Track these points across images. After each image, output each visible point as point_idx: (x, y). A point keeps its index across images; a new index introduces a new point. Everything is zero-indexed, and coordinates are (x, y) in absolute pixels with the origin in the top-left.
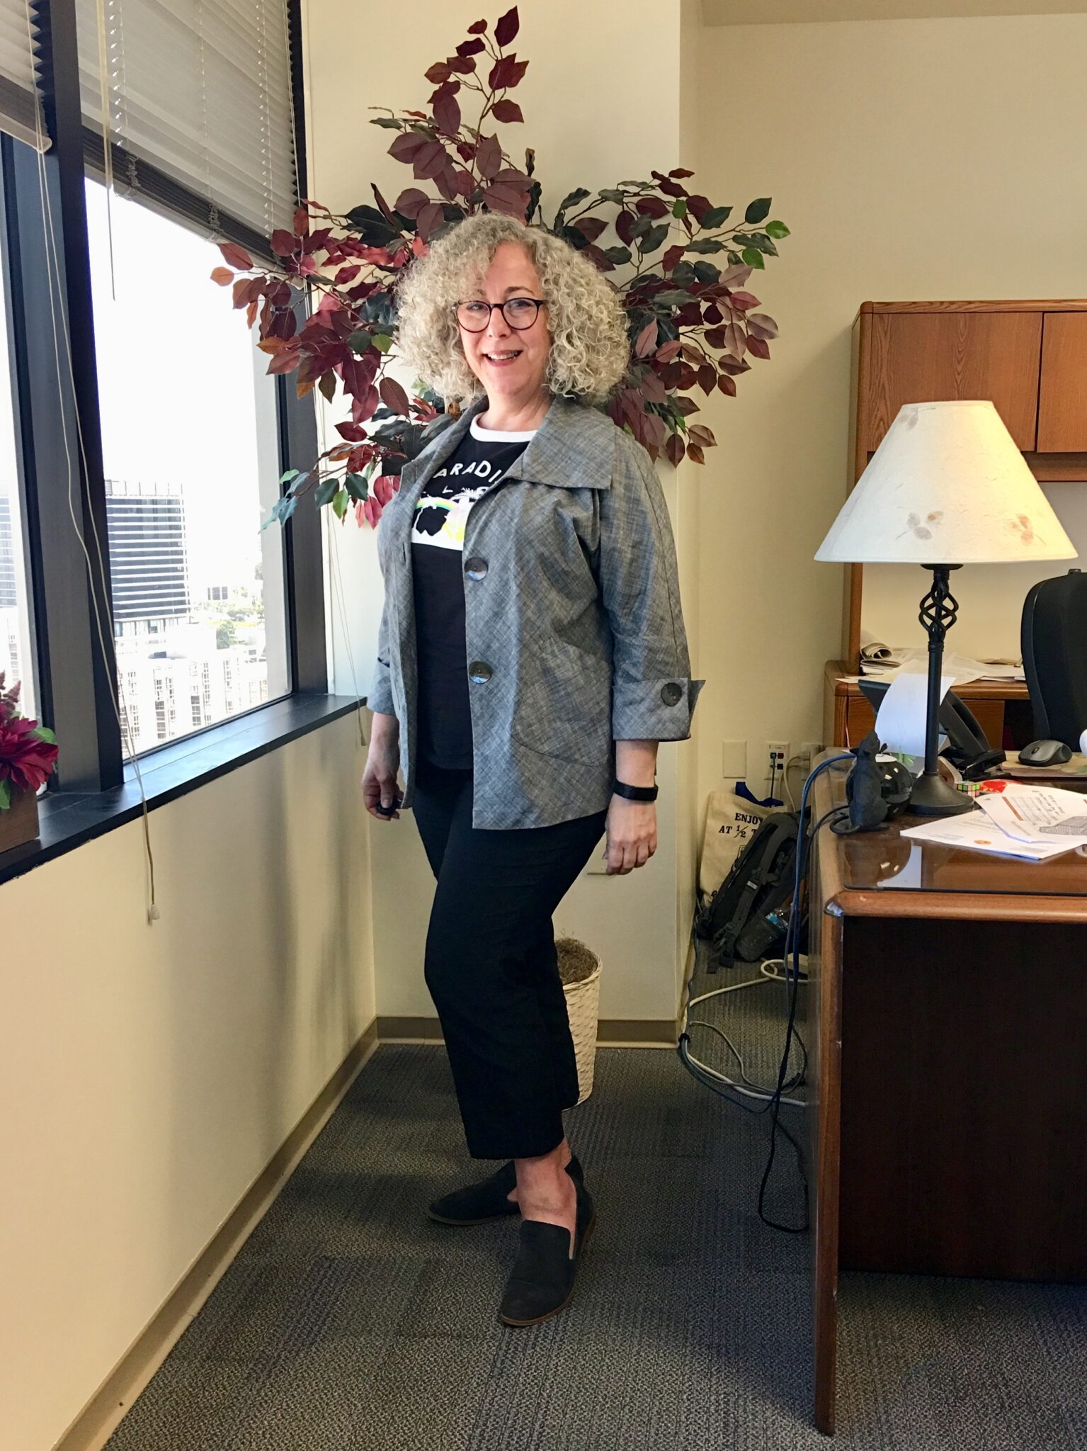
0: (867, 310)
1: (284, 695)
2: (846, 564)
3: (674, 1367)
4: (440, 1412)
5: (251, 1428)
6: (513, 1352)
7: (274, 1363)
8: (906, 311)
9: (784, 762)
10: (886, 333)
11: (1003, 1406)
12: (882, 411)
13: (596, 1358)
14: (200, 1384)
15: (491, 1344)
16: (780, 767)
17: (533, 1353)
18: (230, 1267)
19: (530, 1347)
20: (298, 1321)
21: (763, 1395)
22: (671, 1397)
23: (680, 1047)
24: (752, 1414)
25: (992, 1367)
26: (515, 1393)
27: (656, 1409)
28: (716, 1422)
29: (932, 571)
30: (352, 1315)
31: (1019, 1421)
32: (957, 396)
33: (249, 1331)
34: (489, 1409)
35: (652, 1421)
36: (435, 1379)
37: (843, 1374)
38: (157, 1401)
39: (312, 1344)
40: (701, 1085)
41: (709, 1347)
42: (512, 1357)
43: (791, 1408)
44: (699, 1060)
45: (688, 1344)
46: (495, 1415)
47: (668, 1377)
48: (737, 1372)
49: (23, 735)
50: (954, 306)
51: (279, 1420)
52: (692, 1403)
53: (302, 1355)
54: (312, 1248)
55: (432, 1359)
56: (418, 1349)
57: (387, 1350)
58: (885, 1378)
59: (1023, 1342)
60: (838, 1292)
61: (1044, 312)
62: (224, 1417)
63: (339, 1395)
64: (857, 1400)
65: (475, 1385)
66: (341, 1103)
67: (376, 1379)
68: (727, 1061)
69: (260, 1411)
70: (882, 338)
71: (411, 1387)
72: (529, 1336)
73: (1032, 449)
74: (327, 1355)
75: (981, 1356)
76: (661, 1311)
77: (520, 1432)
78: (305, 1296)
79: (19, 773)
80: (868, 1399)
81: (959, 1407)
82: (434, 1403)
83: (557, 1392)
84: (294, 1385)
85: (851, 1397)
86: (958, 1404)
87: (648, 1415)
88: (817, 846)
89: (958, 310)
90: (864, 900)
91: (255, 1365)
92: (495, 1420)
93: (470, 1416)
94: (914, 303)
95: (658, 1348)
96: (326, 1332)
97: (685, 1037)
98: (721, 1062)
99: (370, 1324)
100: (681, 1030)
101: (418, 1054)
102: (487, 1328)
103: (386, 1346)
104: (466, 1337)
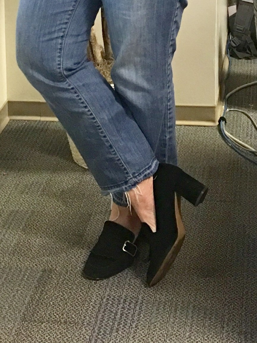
6: (103, 334)
13: (160, 340)
15: (87, 328)
17: (116, 335)
19: (114, 331)
23: (219, 125)
40: (233, 151)
41: (239, 334)
42: (102, 337)
44: (231, 134)
45: (224, 331)
55: (47, 338)
56: (38, 331)
57: (16, 331)
68: (251, 135)
72: (114, 324)
95: (204, 333)
97: (222, 119)
98: (247, 136)
99: (4, 312)
100: (219, 113)
101: (36, 127)
102: (85, 317)
103: (15, 328)
104: (70, 323)
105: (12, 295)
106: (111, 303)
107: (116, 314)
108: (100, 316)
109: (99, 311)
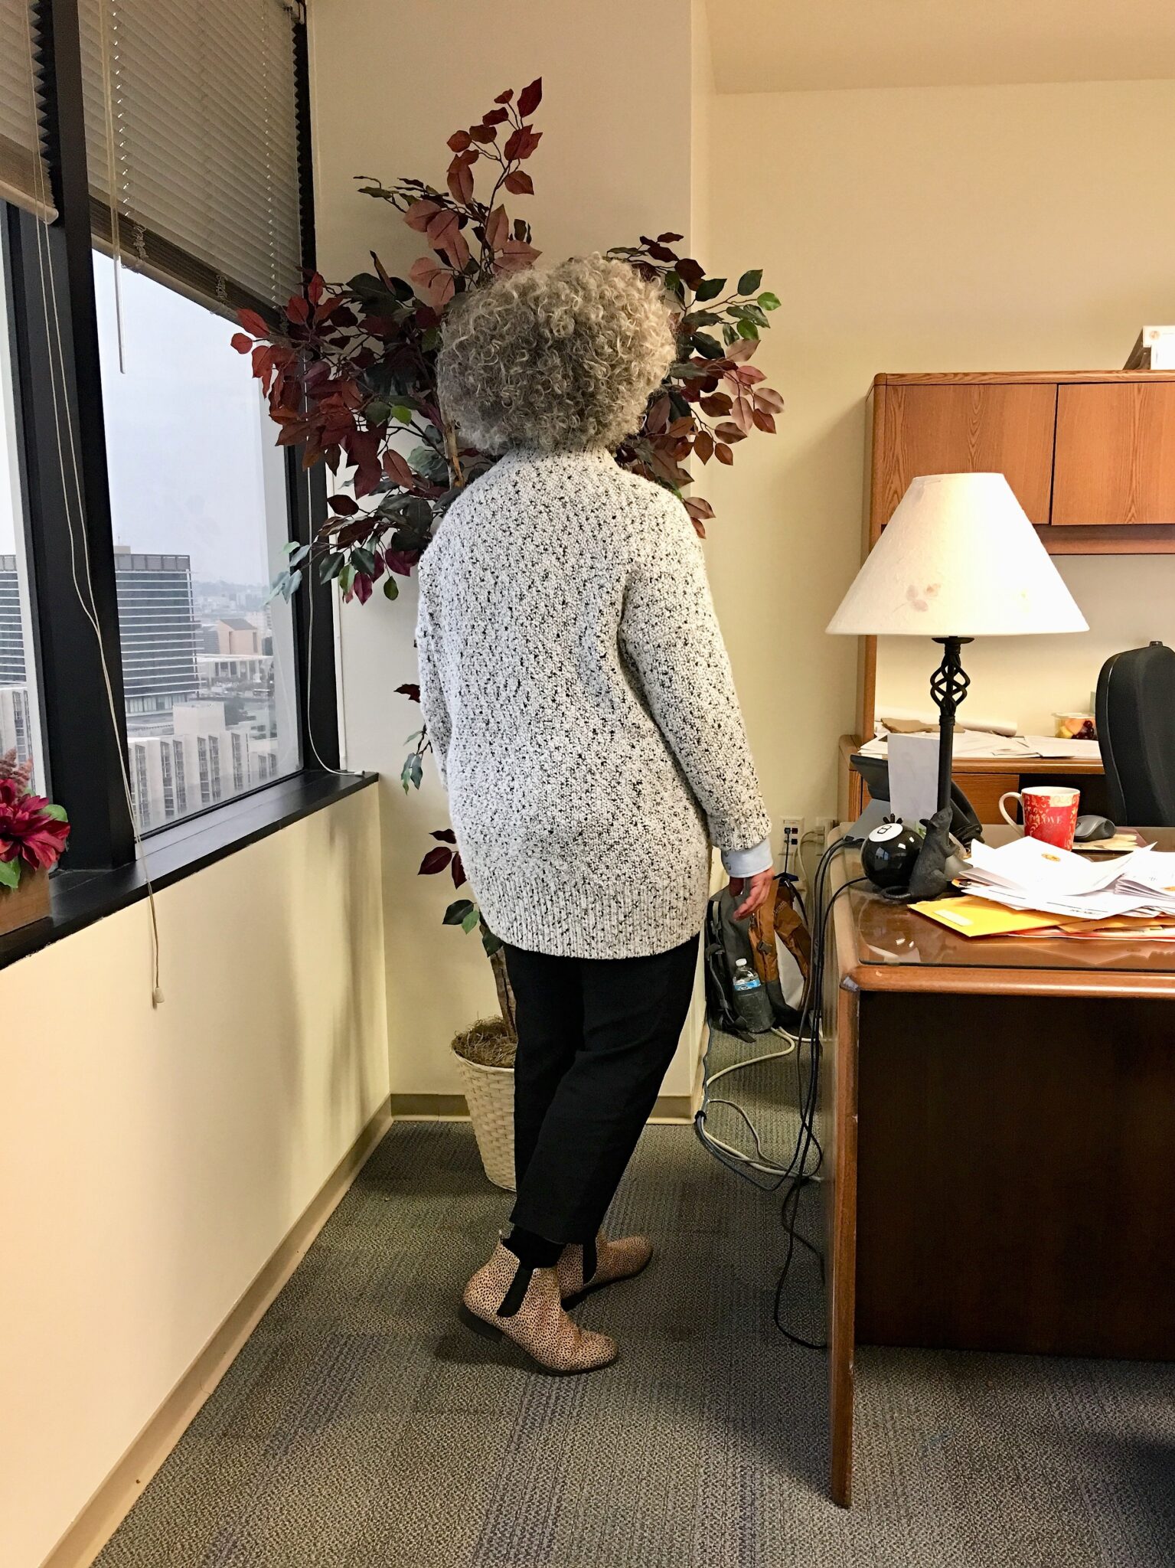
0: (879, 381)
1: (295, 771)
2: (860, 637)
3: (690, 1441)
4: (457, 1487)
5: (268, 1504)
6: (530, 1427)
7: (291, 1440)
8: (920, 382)
9: (798, 837)
10: (900, 406)
11: (1018, 1477)
12: (896, 484)
13: (612, 1433)
14: (216, 1460)
15: (507, 1419)
16: (794, 842)
17: (550, 1428)
18: (246, 1344)
19: (546, 1422)
20: (315, 1398)
21: (780, 1469)
22: (688, 1471)
23: (696, 1122)
24: (769, 1487)
25: (1008, 1439)
26: (532, 1468)
27: (673, 1483)
28: (733, 1495)
29: (943, 645)
30: (369, 1391)
31: (1035, 1493)
32: (971, 469)
33: (265, 1408)
34: (506, 1483)
35: (670, 1495)
36: (452, 1454)
37: (859, 1447)
38: (174, 1477)
39: (328, 1421)
40: (716, 1160)
41: (726, 1421)
42: (529, 1432)
43: (808, 1481)
44: (714, 1136)
45: (705, 1418)
46: (513, 1490)
47: (685, 1451)
48: (754, 1445)
49: (36, 812)
50: (969, 378)
51: (297, 1496)
52: (709, 1476)
53: (318, 1432)
54: (328, 1326)
55: (449, 1435)
56: (435, 1425)
57: (404, 1426)
58: (901, 1451)
59: (1039, 1414)
60: (855, 1364)
61: (1058, 384)
62: (241, 1493)
63: (356, 1470)
64: (873, 1473)
65: (492, 1460)
66: (355, 1181)
67: (393, 1454)
68: (742, 1136)
69: (277, 1488)
70: (896, 410)
71: (428, 1463)
72: (546, 1412)
73: (1046, 522)
74: (344, 1432)
75: (997, 1428)
76: (678, 1386)
77: (538, 1506)
78: (321, 1372)
79: (30, 851)
80: (884, 1471)
81: (975, 1479)
82: (451, 1479)
83: (574, 1467)
84: (311, 1463)
85: (868, 1470)
86: (974, 1476)
87: (665, 1489)
88: (833, 921)
89: (972, 382)
90: (880, 975)
91: (271, 1441)
92: (511, 1495)
93: (487, 1491)
94: (928, 374)
95: (675, 1422)
96: (342, 1408)
97: (700, 1114)
98: (737, 1137)
99: (386, 1400)
100: (697, 1106)
101: (432, 1131)
102: (504, 1403)
103: (403, 1422)
104: (483, 1412)
105: (397, 1375)
106: (542, 1382)
107: (549, 1397)
108: (526, 1402)
109: (525, 1394)
